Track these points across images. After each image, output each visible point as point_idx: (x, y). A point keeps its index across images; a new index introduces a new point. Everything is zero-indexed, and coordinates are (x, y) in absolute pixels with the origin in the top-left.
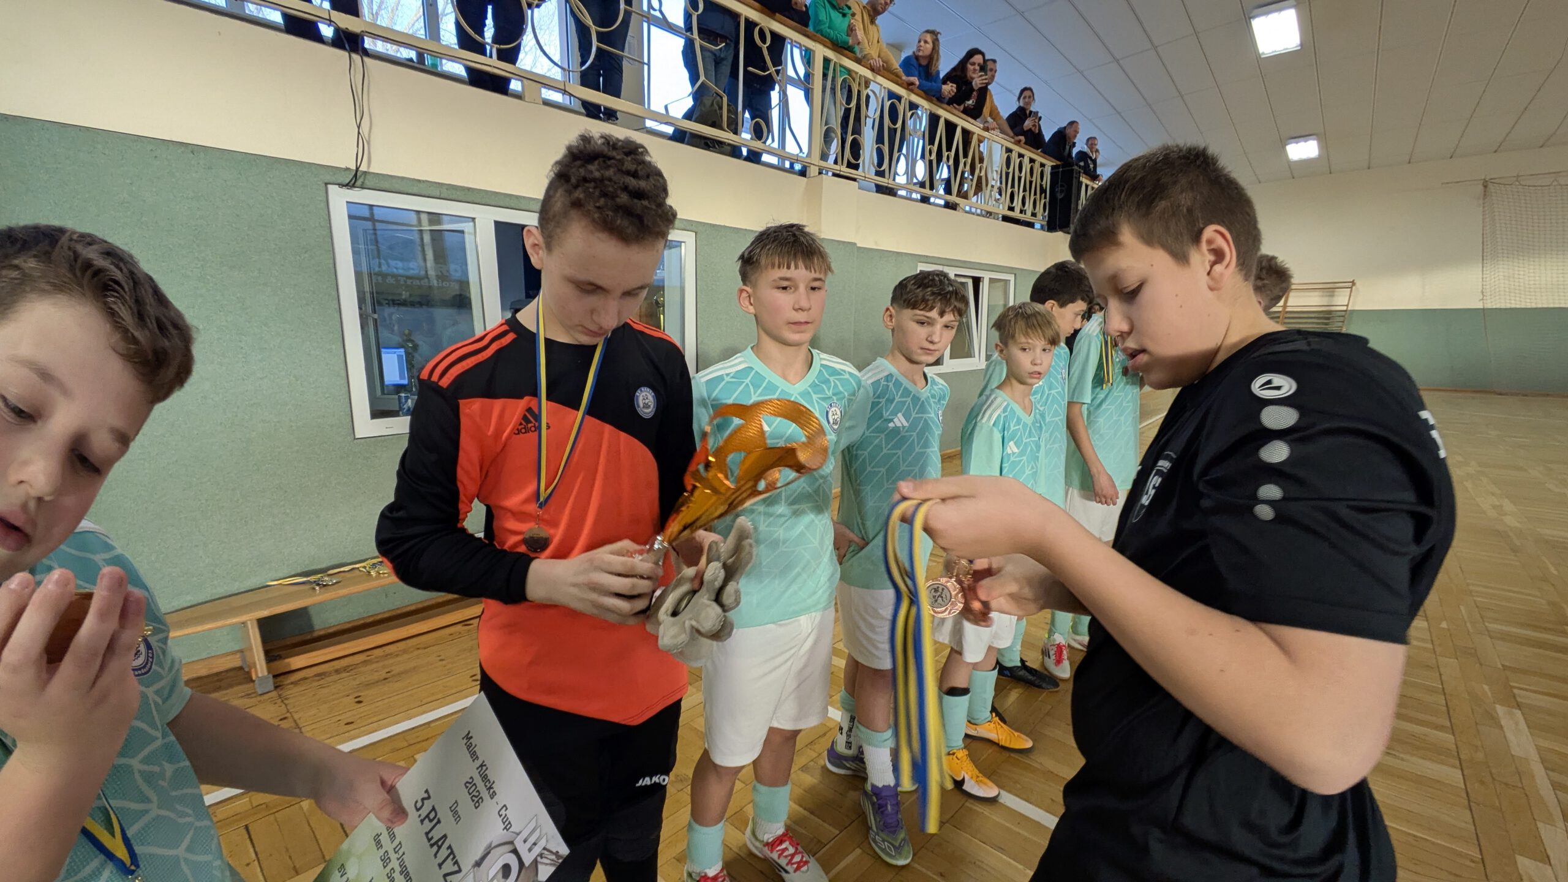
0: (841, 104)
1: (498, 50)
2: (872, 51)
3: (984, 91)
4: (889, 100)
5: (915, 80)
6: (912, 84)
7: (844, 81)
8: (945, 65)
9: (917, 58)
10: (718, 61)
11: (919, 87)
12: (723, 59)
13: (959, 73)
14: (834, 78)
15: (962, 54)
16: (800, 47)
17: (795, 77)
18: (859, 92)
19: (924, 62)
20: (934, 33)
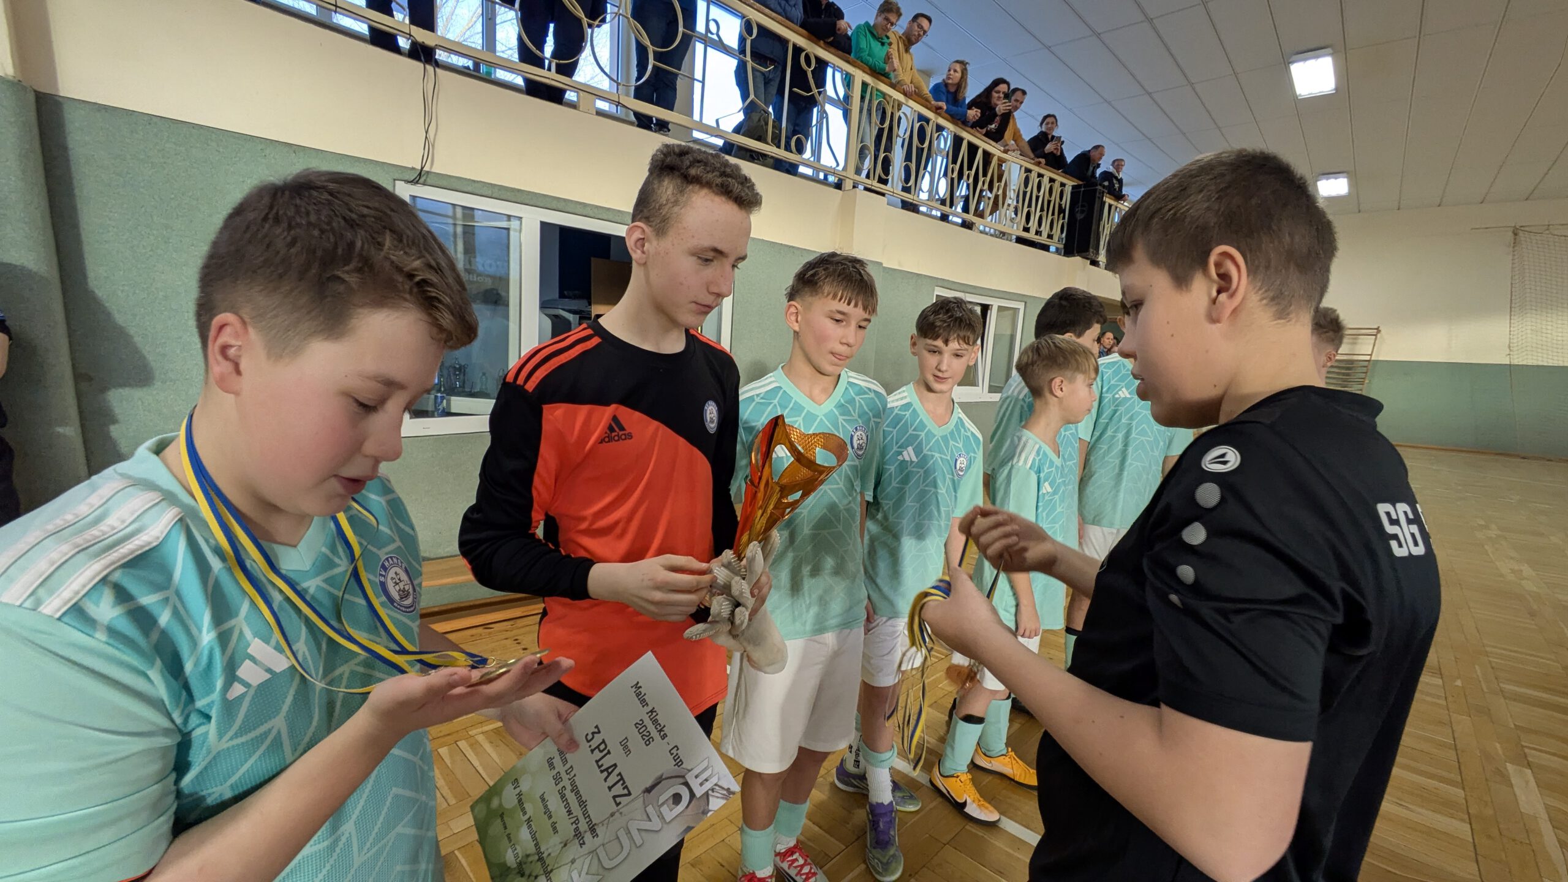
0: (876, 124)
1: (558, 65)
2: (905, 77)
3: (1007, 117)
4: (918, 122)
5: (943, 105)
6: (940, 108)
7: (880, 103)
8: (971, 93)
9: (946, 85)
10: (767, 82)
11: (947, 112)
12: (771, 80)
13: (984, 100)
14: (870, 101)
15: (988, 82)
16: (841, 71)
17: (835, 97)
18: (892, 113)
19: (952, 90)
20: (962, 63)
